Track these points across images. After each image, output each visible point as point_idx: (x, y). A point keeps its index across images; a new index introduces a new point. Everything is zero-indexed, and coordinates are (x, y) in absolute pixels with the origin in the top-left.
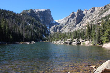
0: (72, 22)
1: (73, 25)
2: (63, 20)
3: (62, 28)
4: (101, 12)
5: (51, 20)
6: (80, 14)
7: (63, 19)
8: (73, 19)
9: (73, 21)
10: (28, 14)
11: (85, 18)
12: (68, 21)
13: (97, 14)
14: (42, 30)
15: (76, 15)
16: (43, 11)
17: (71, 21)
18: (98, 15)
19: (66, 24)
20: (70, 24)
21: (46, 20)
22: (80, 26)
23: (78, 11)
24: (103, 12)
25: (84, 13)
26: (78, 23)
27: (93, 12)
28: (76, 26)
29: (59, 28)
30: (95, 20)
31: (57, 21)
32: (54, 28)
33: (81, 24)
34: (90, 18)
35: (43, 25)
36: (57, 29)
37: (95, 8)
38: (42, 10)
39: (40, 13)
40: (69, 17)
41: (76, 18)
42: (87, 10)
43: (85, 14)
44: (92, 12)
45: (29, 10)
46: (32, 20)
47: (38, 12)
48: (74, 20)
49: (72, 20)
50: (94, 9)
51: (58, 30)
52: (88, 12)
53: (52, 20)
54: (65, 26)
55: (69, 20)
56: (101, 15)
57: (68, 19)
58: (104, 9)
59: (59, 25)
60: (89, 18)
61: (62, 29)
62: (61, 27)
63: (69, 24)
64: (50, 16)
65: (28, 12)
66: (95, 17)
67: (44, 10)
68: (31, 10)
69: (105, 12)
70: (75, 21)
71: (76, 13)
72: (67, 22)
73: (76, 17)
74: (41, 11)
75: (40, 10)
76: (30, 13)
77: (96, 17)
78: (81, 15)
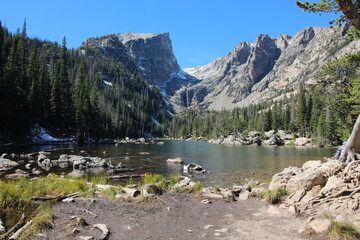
0: (239, 76)
1: (242, 85)
2: (208, 69)
3: (209, 95)
4: (332, 45)
5: (171, 69)
6: (264, 48)
7: (210, 65)
8: (242, 66)
9: (243, 71)
10: (102, 50)
11: (282, 62)
12: (225, 73)
13: (321, 51)
14: (150, 103)
15: (254, 54)
16: (147, 40)
17: (235, 73)
18: (324, 55)
19: (220, 81)
20: (233, 80)
21: (155, 67)
22: (267, 90)
23: (260, 38)
24: (339, 44)
25: (280, 44)
26: (258, 79)
27: (307, 42)
28: (254, 88)
29: (198, 95)
30: (315, 69)
31: (190, 71)
32: (184, 95)
33: (267, 83)
34: (296, 61)
35: (150, 86)
36: (191, 97)
37: (314, 29)
38: (144, 36)
39: (138, 44)
40: (231, 59)
41: (254, 62)
42: (289, 38)
43: (282, 49)
44: (304, 43)
45: (105, 38)
46: (118, 71)
47: (129, 42)
48: (246, 69)
49: (240, 68)
50: (312, 35)
51: (194, 102)
52: (290, 42)
53: (176, 67)
54: (218, 88)
55: (229, 68)
56: (332, 53)
57: (225, 66)
58: (343, 35)
59: (199, 84)
60: (295, 63)
61: (208, 98)
62: (203, 92)
63: (229, 83)
64: (169, 54)
65: (104, 44)
66: (313, 59)
67: (150, 36)
68: (112, 36)
69: (346, 44)
70: (250, 73)
71: (253, 45)
72: (222, 74)
73: (253, 58)
74: (141, 40)
75: (136, 36)
76: (107, 48)
77: (317, 59)
78: (270, 51)
